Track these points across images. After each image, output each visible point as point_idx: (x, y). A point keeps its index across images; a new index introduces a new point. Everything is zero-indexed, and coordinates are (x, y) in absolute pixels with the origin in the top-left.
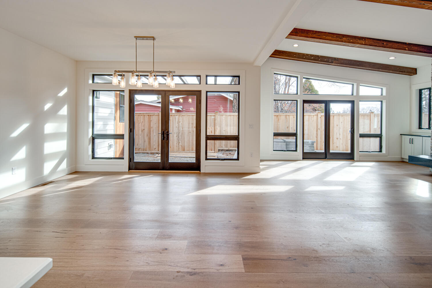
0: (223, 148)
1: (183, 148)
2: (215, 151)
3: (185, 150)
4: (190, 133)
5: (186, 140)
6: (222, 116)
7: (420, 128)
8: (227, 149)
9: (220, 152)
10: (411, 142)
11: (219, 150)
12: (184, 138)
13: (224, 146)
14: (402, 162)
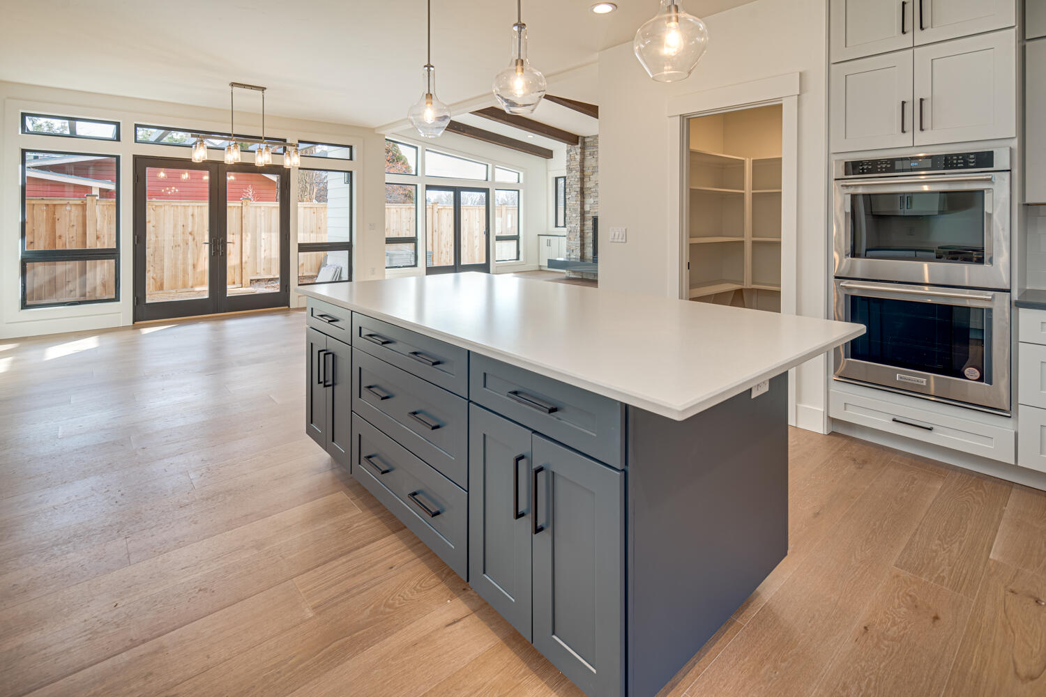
0: (260, 275)
1: (159, 283)
2: (242, 283)
3: (165, 288)
4: (177, 248)
5: (167, 263)
6: (258, 209)
7: (556, 226)
8: (272, 277)
9: (256, 284)
10: (549, 244)
11: (251, 280)
12: (162, 260)
13: (262, 271)
14: (540, 270)
